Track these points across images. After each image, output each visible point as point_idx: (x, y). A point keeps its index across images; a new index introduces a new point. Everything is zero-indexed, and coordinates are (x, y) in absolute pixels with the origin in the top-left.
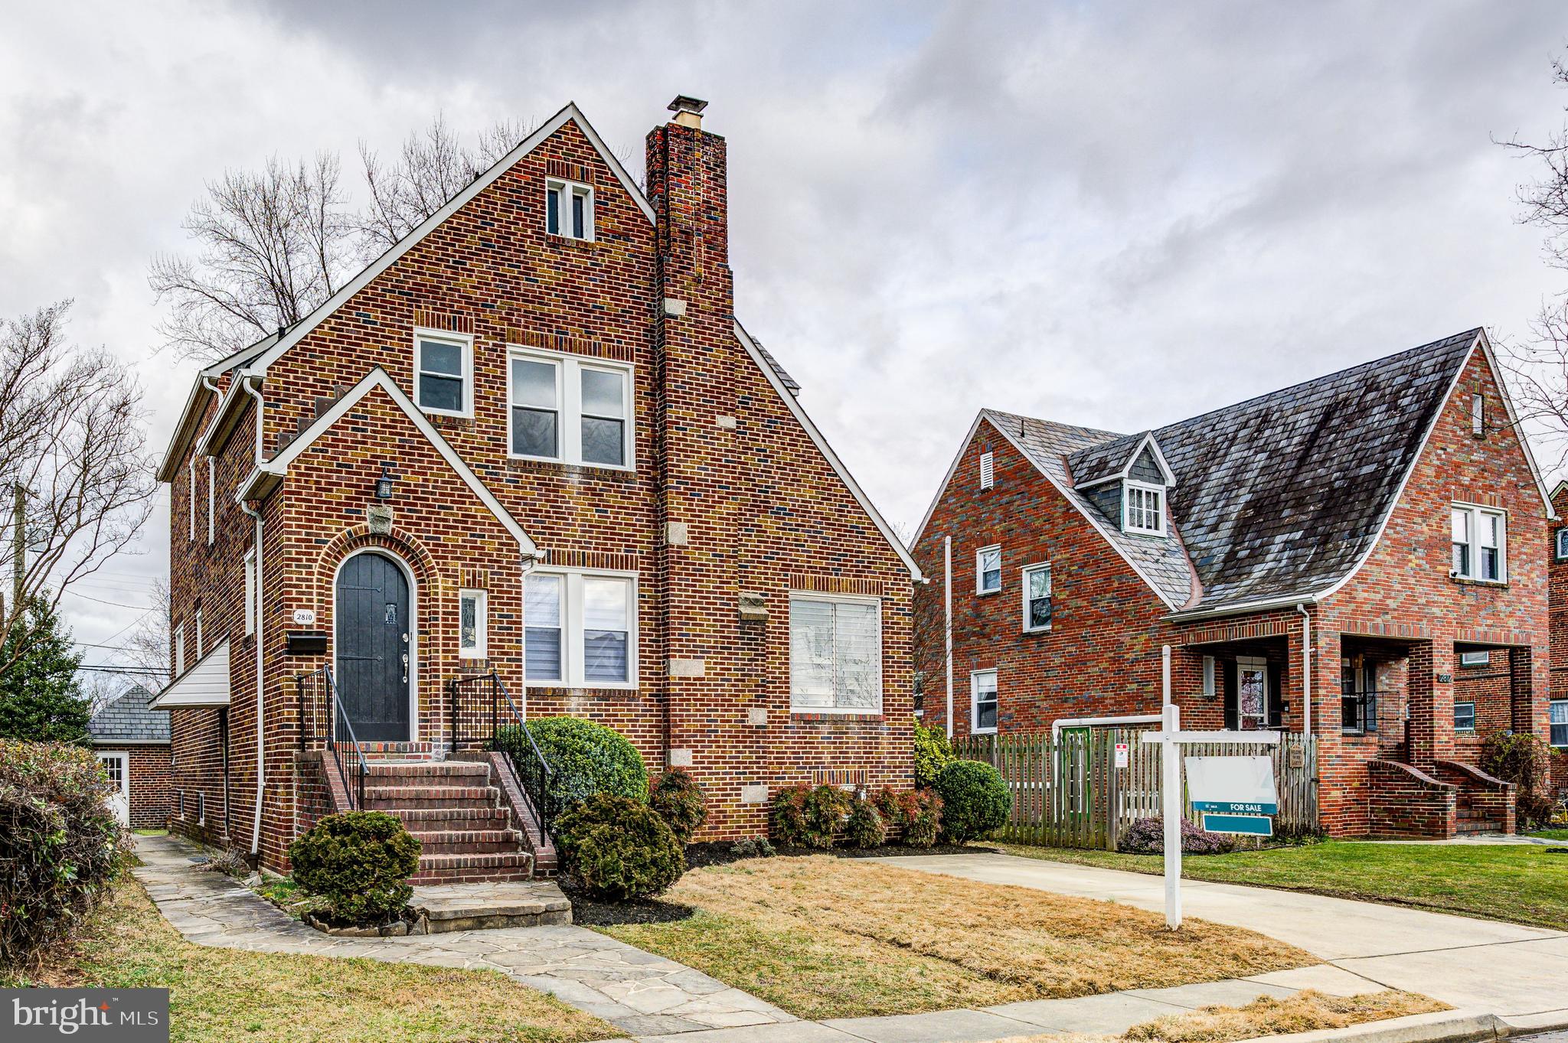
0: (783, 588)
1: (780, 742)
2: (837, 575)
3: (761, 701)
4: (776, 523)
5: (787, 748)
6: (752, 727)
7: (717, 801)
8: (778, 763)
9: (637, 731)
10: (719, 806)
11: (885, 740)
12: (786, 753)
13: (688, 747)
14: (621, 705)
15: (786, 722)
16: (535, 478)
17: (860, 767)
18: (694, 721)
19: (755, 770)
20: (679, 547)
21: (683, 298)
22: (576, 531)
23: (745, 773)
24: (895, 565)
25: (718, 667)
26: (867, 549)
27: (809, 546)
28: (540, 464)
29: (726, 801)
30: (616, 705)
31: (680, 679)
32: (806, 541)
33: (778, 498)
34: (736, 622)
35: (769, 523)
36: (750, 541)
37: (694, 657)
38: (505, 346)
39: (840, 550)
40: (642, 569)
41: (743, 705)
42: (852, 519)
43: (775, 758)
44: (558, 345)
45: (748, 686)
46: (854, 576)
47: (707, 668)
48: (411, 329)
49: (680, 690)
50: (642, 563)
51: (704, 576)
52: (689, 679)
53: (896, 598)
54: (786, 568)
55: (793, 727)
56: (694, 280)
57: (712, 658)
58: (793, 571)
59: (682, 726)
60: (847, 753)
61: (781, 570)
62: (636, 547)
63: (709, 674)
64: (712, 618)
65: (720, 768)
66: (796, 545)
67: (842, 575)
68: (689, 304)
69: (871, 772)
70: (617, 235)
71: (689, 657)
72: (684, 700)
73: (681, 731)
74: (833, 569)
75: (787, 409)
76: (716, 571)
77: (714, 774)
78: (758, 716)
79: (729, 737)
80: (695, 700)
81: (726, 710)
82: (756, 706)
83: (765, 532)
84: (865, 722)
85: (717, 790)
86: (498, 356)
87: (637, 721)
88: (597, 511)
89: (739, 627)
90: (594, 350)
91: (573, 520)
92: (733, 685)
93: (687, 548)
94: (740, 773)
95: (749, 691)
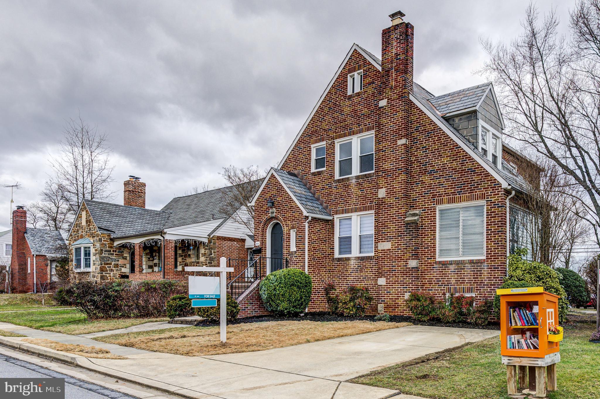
0: (432, 206)
1: (430, 274)
2: (459, 194)
3: (416, 256)
4: (429, 177)
5: (433, 276)
6: (410, 268)
7: (395, 299)
8: (429, 283)
9: (373, 272)
10: (396, 301)
11: (485, 271)
12: (433, 279)
13: (384, 277)
14: (368, 262)
15: (433, 265)
16: (342, 184)
17: (470, 285)
18: (387, 267)
19: (411, 286)
20: (382, 198)
21: (386, 98)
22: (354, 200)
23: (406, 288)
24: (493, 183)
25: (396, 244)
26: (475, 178)
27: (445, 184)
28: (343, 179)
29: (398, 299)
30: (366, 262)
31: (382, 250)
32: (444, 182)
33: (431, 166)
34: (404, 224)
35: (426, 179)
36: (418, 188)
37: (387, 241)
38: (334, 141)
39: (461, 182)
40: (375, 209)
41: (406, 259)
42: (469, 165)
43: (428, 281)
44: (350, 134)
45: (408, 251)
46: (469, 193)
47: (392, 245)
48: (310, 146)
49: (382, 255)
50: (375, 207)
51: (391, 208)
52: (385, 250)
53: (493, 199)
54: (434, 196)
55: (437, 267)
56: (390, 89)
57: (394, 241)
58: (437, 197)
59: (382, 269)
60: (464, 278)
61: (431, 198)
62: (373, 201)
63: (393, 247)
64: (394, 224)
65: (396, 285)
66: (439, 185)
67: (462, 194)
68: (388, 100)
69: (476, 287)
70: (369, 84)
71: (385, 241)
72: (383, 259)
73: (381, 271)
74: (458, 192)
75: (436, 125)
76: (396, 205)
77: (394, 288)
78: (413, 263)
79: (400, 272)
80: (387, 258)
81: (399, 262)
82: (412, 259)
83: (425, 183)
84: (474, 263)
85: (395, 294)
86: (332, 146)
87: (373, 268)
88: (361, 191)
89: (405, 227)
90: (361, 131)
91: (353, 196)
92: (402, 251)
93: (385, 198)
94: (404, 288)
95: (409, 253)
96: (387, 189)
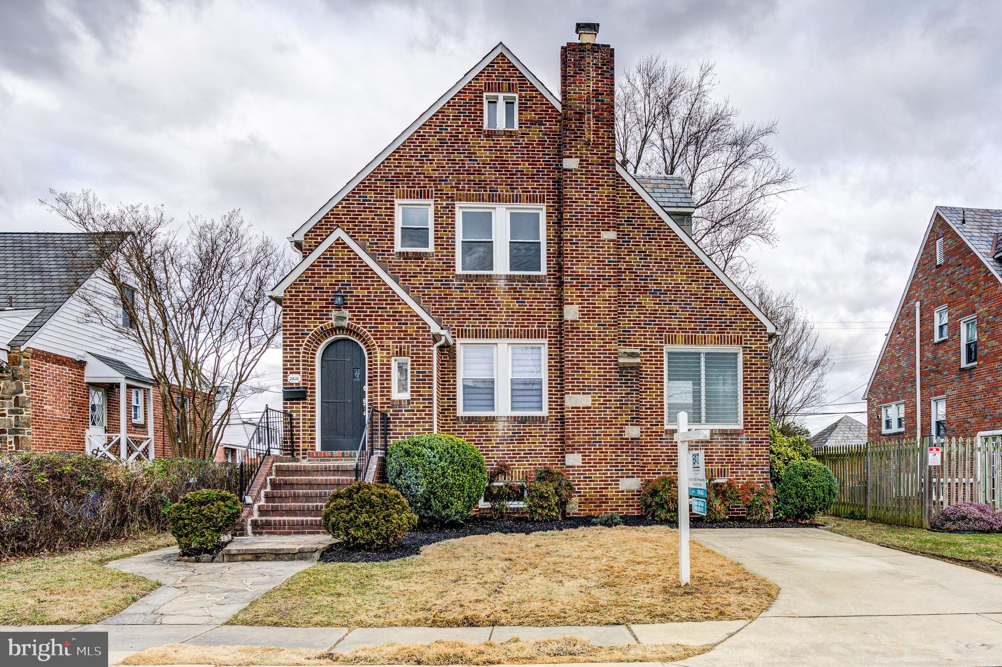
0: (658, 344)
1: (656, 449)
2: (703, 332)
3: (636, 420)
4: (653, 300)
5: (661, 453)
6: (628, 439)
7: (600, 488)
8: (654, 463)
9: (546, 443)
10: (602, 492)
11: (744, 447)
12: (661, 456)
13: (578, 452)
14: (534, 426)
15: (662, 435)
16: (474, 285)
17: (722, 466)
18: (583, 435)
19: (630, 468)
20: (571, 321)
21: (576, 157)
22: (503, 316)
23: (623, 470)
24: (753, 323)
25: (602, 399)
26: (728, 313)
27: (679, 314)
28: (477, 276)
29: (607, 488)
30: (531, 426)
31: (573, 408)
32: (678, 311)
33: (655, 283)
34: (616, 369)
35: (648, 302)
36: (632, 314)
37: (583, 393)
38: (454, 204)
39: (706, 315)
40: (549, 337)
41: (620, 424)
42: (717, 292)
43: (652, 460)
44: (491, 199)
45: (624, 411)
46: (717, 333)
47: (593, 400)
48: (393, 201)
49: (572, 415)
50: (549, 333)
51: (591, 339)
52: (579, 408)
53: (753, 346)
54: (661, 330)
55: (667, 439)
56: (585, 144)
57: (597, 393)
58: (667, 332)
59: (574, 439)
60: (712, 456)
61: (657, 332)
62: (545, 323)
63: (595, 404)
64: (597, 367)
65: (603, 467)
66: (669, 314)
67: (707, 333)
68: (581, 161)
69: (731, 469)
70: (533, 122)
71: (579, 393)
72: (576, 422)
73: (573, 442)
74: (700, 329)
75: (663, 222)
76: (600, 336)
77: (598, 470)
78: (633, 432)
79: (610, 446)
80: (583, 421)
81: (608, 428)
82: (631, 425)
83: (645, 307)
84: (727, 434)
85: (600, 481)
86: (450, 211)
87: (546, 436)
88: (517, 302)
89: (618, 372)
90: (517, 199)
91: (500, 309)
92: (613, 411)
93: (579, 321)
94: (618, 470)
95: (626, 415)
96: (582, 307)
